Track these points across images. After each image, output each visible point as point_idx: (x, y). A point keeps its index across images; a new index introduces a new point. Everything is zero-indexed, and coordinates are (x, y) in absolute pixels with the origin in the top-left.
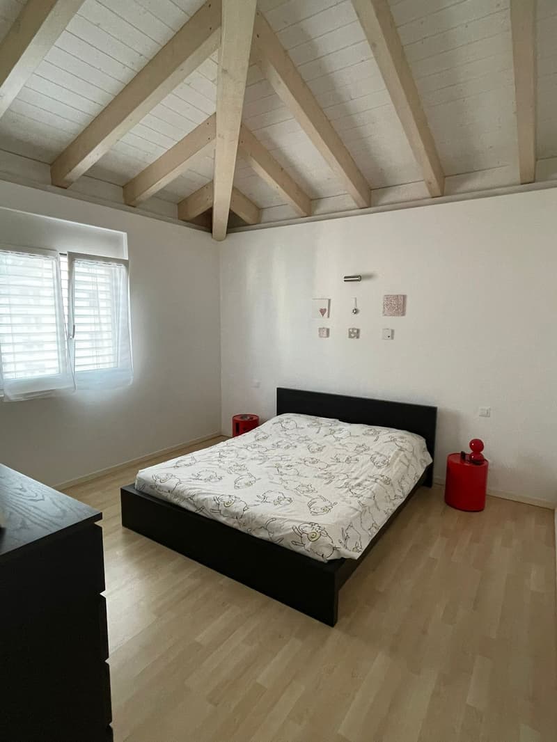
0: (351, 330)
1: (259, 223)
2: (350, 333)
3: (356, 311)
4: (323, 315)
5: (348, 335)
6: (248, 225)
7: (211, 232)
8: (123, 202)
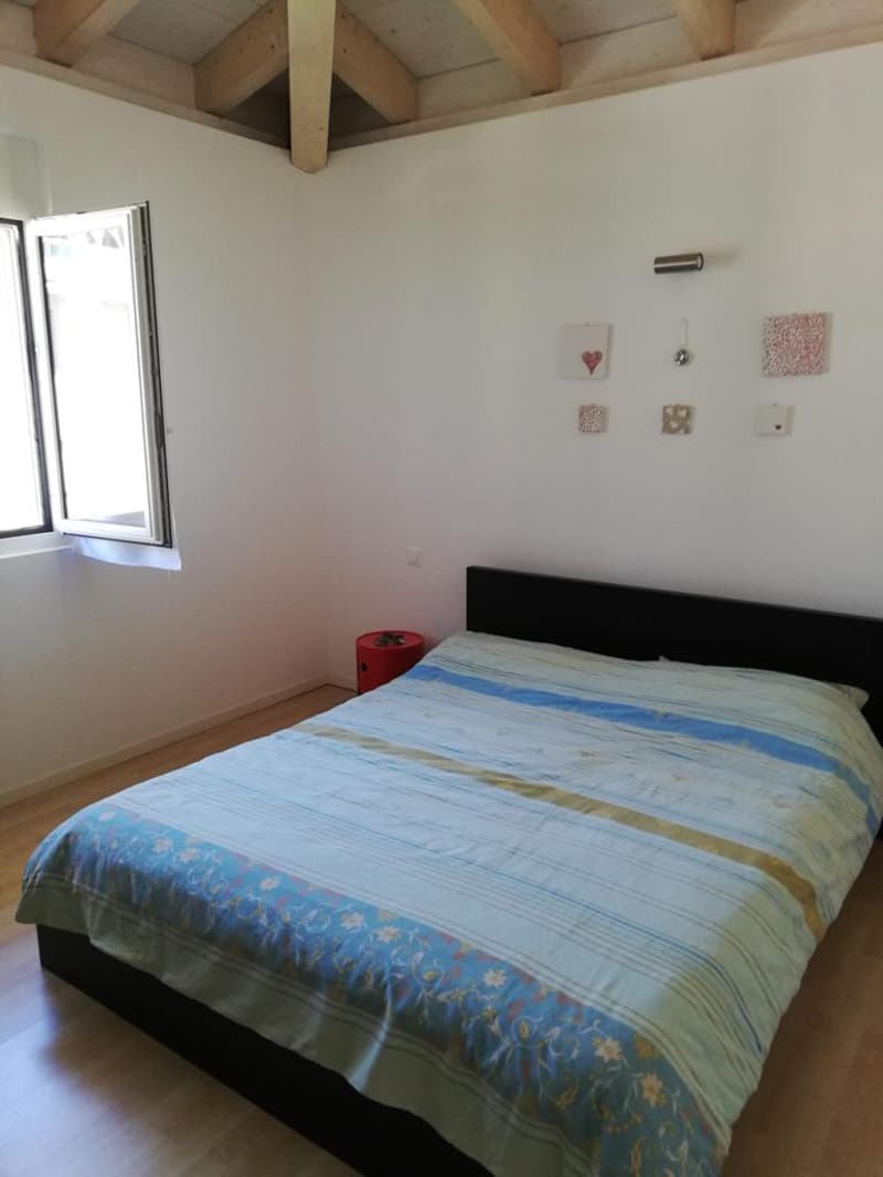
0: (670, 411)
1: (416, 118)
2: (666, 419)
3: (683, 358)
4: (592, 369)
5: (660, 425)
6: (386, 124)
7: (288, 147)
8: (34, 52)
